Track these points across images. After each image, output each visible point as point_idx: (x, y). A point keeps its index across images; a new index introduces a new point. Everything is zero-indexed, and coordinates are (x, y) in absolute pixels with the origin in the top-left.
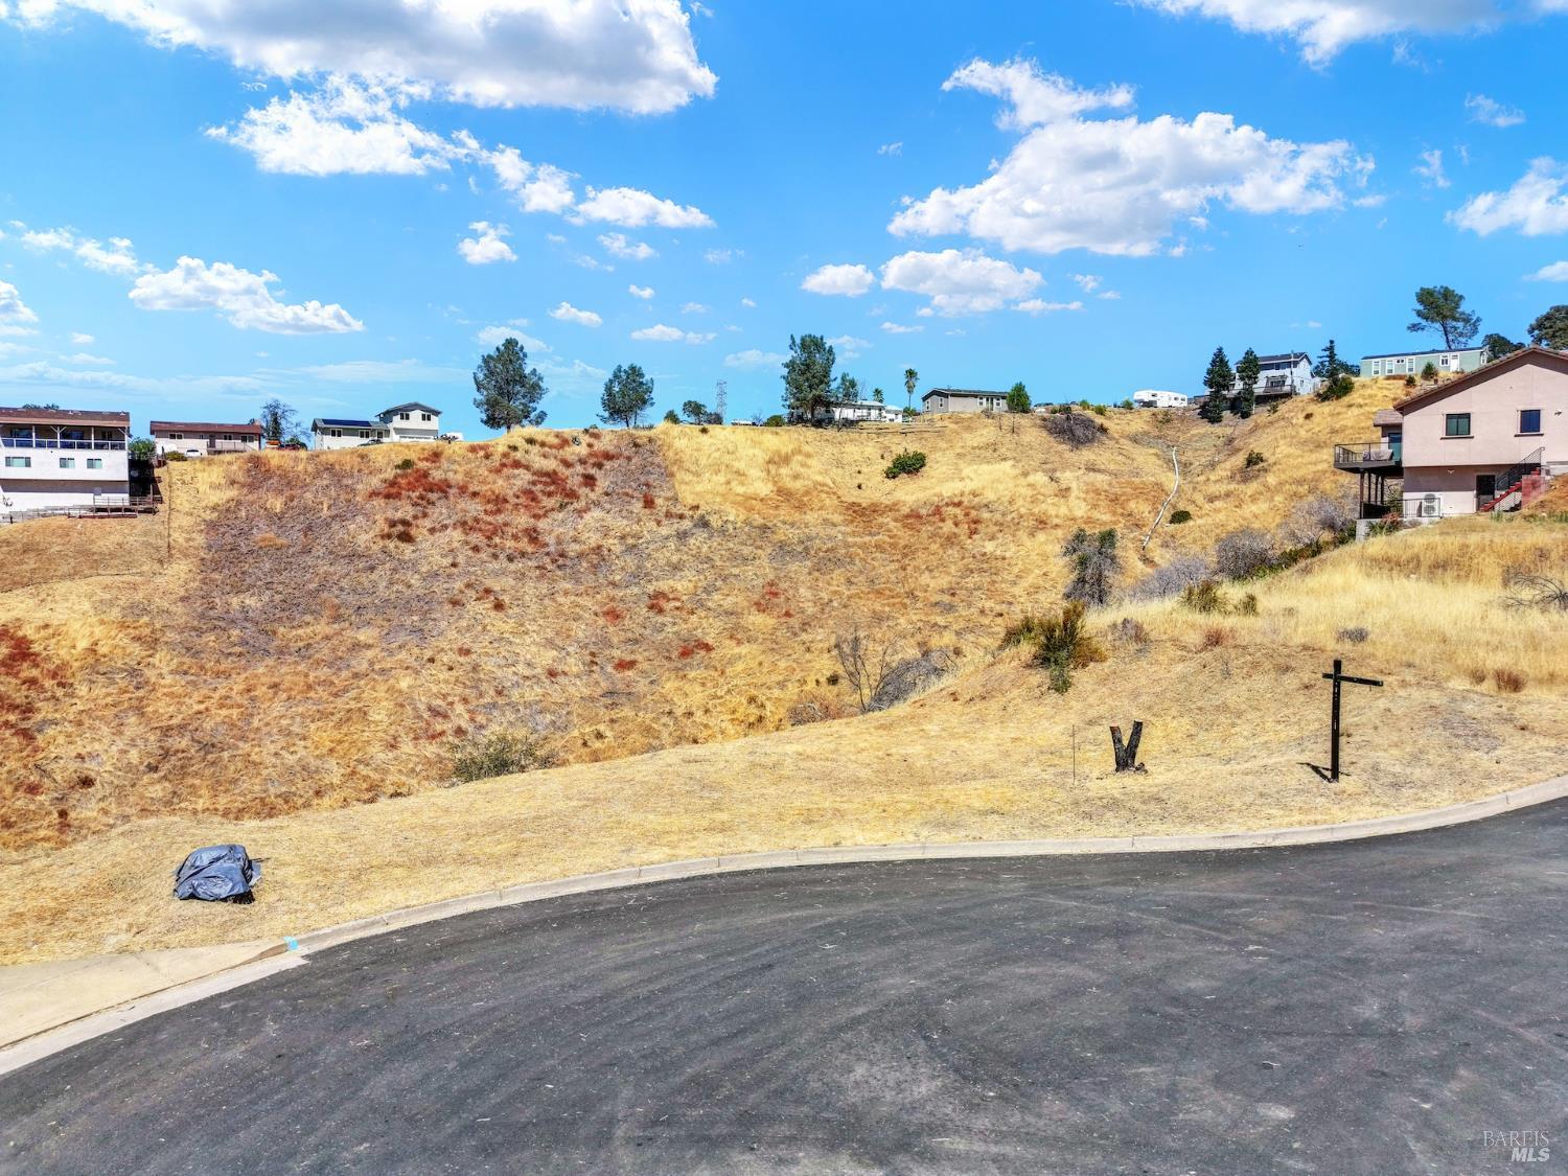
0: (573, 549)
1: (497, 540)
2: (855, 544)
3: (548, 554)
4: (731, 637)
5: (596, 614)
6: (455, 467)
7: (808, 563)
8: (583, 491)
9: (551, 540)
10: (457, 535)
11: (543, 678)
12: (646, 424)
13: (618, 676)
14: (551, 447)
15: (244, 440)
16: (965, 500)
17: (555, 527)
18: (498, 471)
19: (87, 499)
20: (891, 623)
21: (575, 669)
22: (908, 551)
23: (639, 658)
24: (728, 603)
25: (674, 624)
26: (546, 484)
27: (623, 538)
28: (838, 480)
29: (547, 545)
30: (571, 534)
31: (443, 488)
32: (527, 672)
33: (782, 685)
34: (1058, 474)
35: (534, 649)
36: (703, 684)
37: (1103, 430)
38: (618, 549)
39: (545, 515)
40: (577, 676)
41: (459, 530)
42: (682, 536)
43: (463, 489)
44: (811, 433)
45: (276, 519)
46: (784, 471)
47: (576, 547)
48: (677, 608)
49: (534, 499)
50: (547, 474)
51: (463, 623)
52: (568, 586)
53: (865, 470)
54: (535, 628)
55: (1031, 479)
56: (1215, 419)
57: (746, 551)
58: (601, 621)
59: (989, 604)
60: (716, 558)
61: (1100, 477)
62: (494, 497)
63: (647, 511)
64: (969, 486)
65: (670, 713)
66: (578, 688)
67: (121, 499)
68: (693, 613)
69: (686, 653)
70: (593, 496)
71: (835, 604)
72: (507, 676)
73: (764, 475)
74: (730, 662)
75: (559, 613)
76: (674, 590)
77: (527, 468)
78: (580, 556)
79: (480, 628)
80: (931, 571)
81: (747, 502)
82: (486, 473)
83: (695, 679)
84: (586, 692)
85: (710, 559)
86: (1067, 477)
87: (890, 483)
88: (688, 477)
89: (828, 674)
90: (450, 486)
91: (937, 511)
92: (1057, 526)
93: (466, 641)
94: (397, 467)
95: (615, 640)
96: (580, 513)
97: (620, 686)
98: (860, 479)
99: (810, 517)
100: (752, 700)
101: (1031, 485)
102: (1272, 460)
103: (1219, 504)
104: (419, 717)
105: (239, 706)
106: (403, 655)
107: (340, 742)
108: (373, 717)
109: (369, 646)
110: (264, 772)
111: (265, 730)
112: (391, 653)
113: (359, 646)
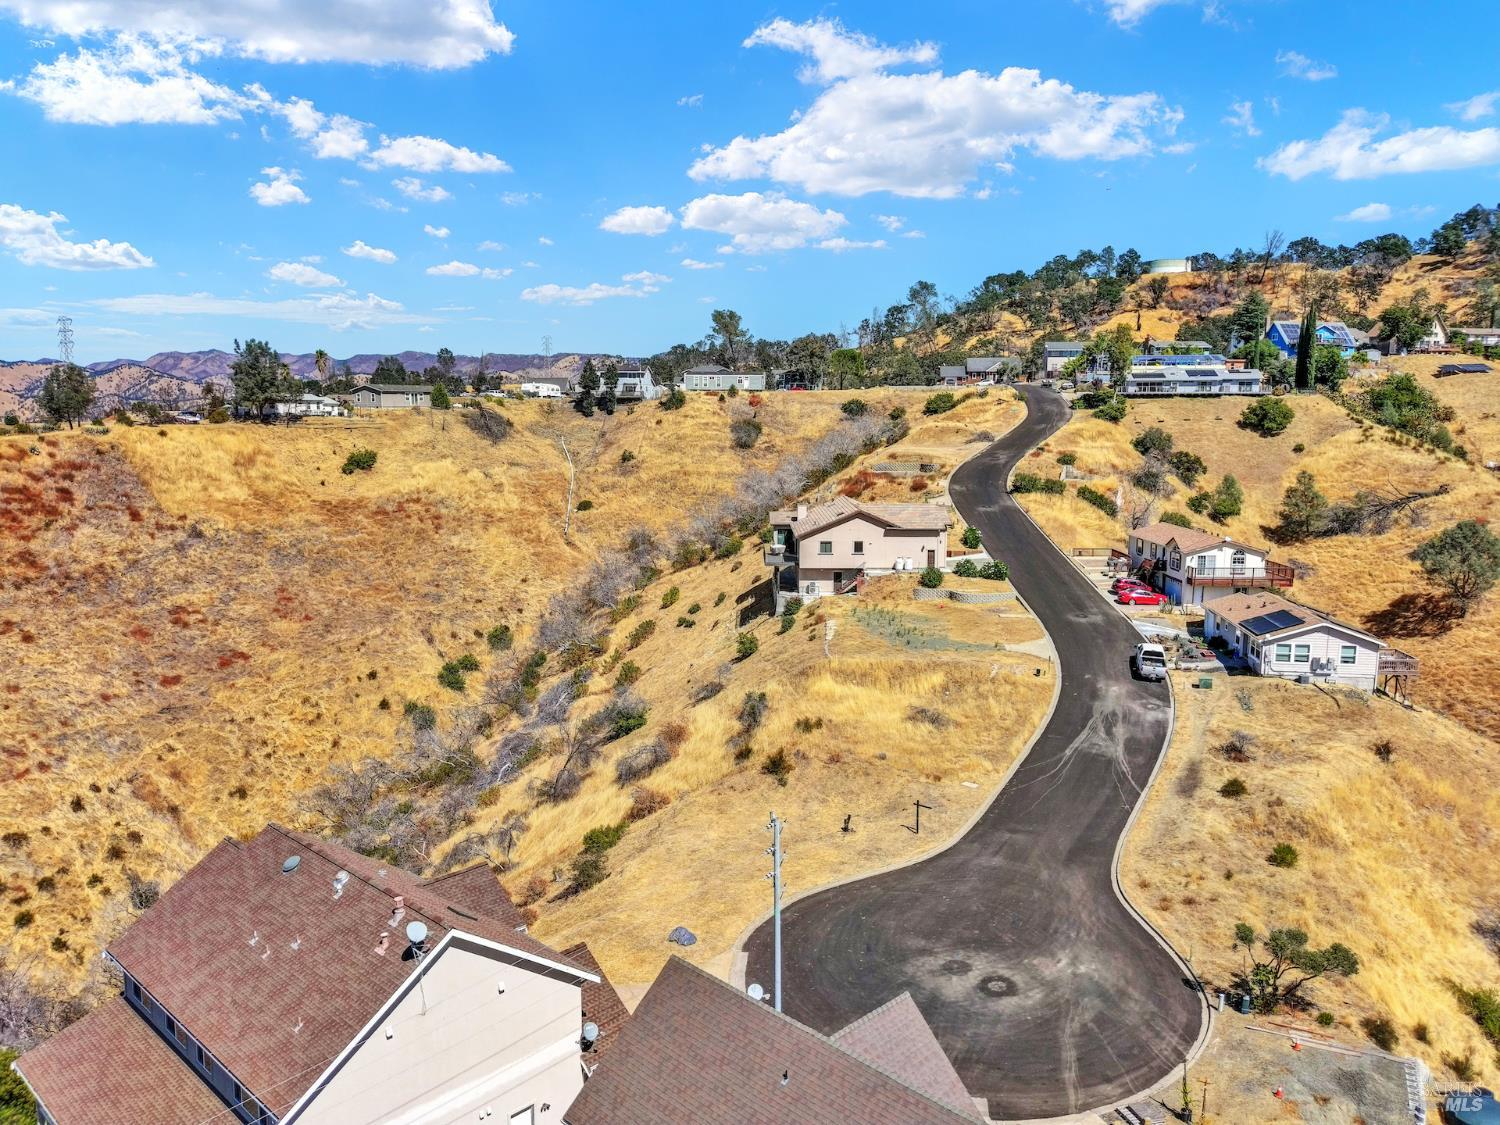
0: (76, 569)
2: (341, 543)
3: (52, 577)
4: (263, 645)
5: (125, 635)
7: (306, 566)
8: (64, 507)
9: (50, 563)
11: (98, 703)
13: (168, 691)
14: (9, 459)
16: (423, 496)
17: (49, 546)
20: (395, 616)
21: (124, 690)
22: (389, 548)
23: (181, 672)
24: (248, 610)
25: (204, 636)
26: (20, 501)
27: (121, 553)
28: (302, 477)
29: (47, 568)
30: (68, 553)
32: (82, 700)
33: (329, 683)
34: (492, 471)
35: (79, 676)
36: (255, 691)
37: (510, 424)
38: (121, 566)
39: (34, 537)
40: (129, 697)
42: (180, 548)
44: (261, 431)
46: (253, 473)
47: (75, 567)
48: (201, 621)
49: (14, 519)
50: (18, 490)
52: (85, 609)
53: (322, 466)
54: (72, 656)
55: (470, 476)
56: (588, 414)
57: (248, 558)
58: (132, 641)
59: (468, 592)
60: (221, 568)
61: (521, 471)
63: (136, 524)
64: (423, 483)
65: (232, 721)
66: (136, 709)
68: (217, 624)
69: (225, 664)
70: (75, 511)
71: (345, 604)
73: (235, 478)
74: (272, 668)
75: (90, 639)
76: (191, 604)
78: (85, 576)
79: (17, 662)
80: (413, 565)
81: (230, 506)
83: (244, 687)
84: (144, 710)
85: (214, 570)
86: (499, 473)
87: (349, 479)
88: (165, 486)
89: (368, 672)
91: (400, 508)
92: (501, 520)
95: (152, 658)
96: (70, 529)
97: (175, 702)
98: (320, 477)
99: (292, 519)
100: (306, 701)
101: (472, 482)
102: (640, 458)
103: (609, 494)
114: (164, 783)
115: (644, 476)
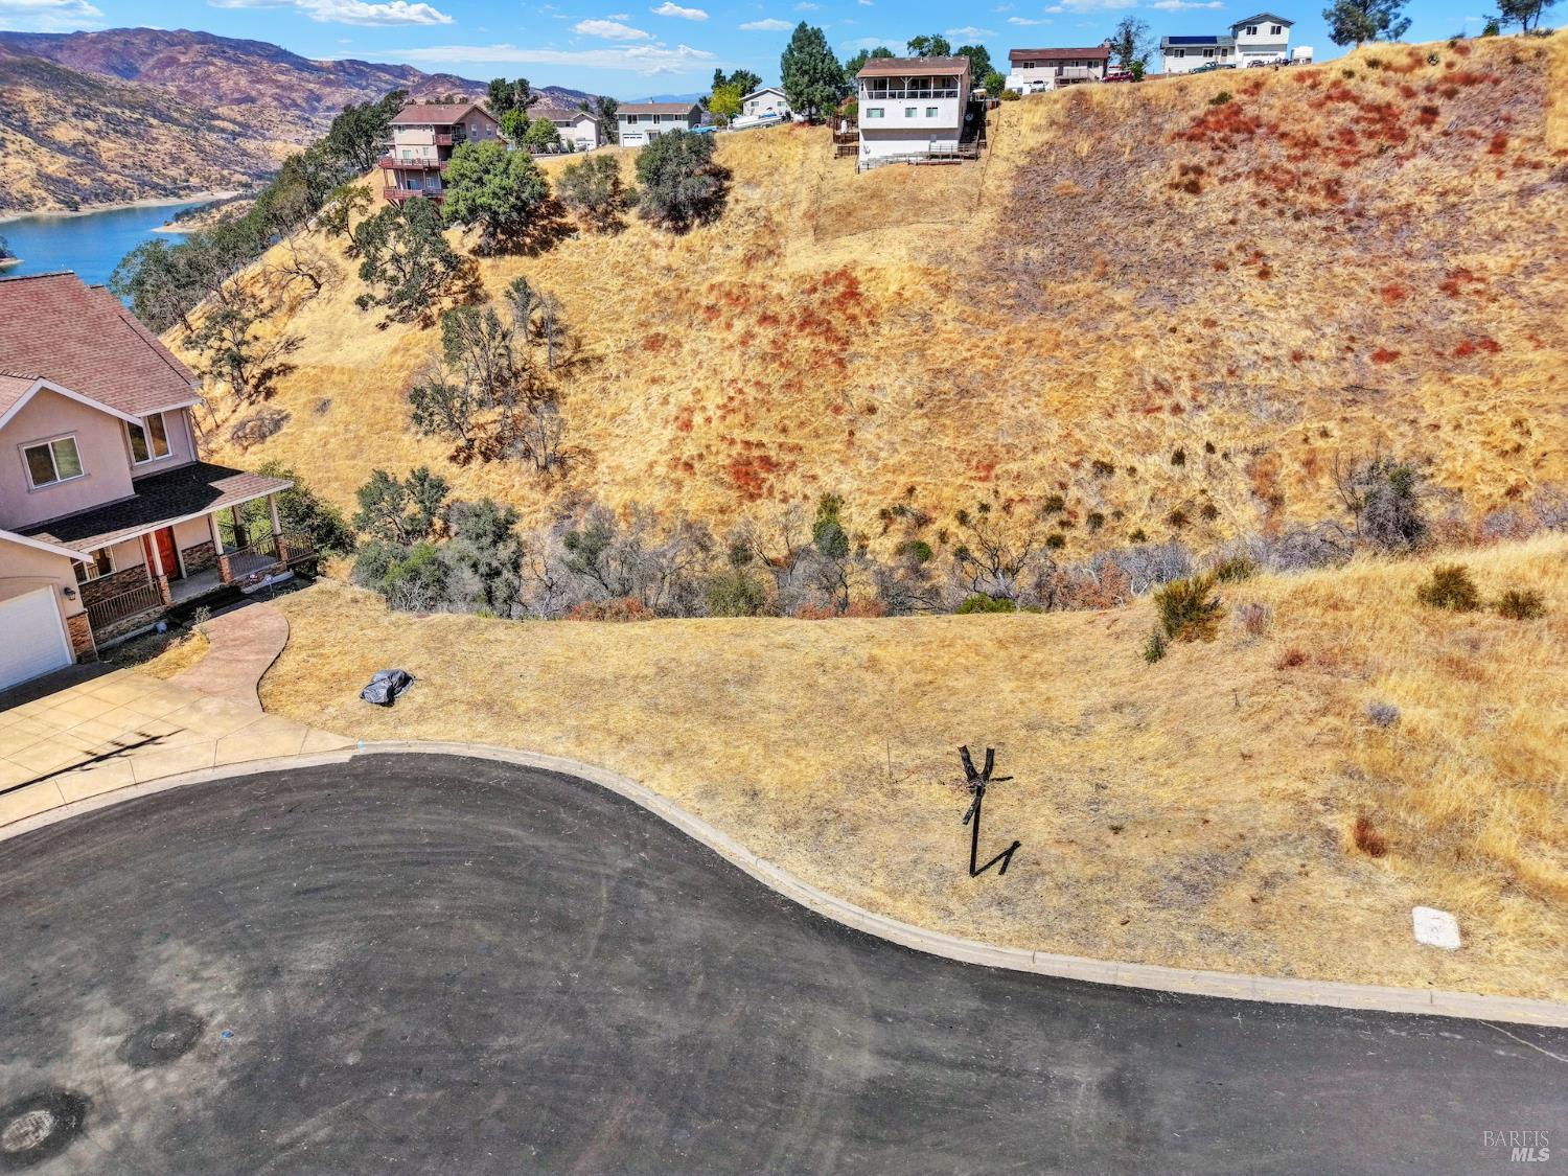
0: (1376, 206)
1: (1290, 193)
3: (1343, 212)
4: (1531, 338)
5: (1373, 291)
6: (1274, 101)
8: (1417, 131)
9: (1352, 194)
10: (1248, 186)
11: (1285, 360)
13: (1374, 367)
14: (1396, 70)
15: (1089, 66)
17: (1360, 180)
18: (1320, 105)
21: (1325, 354)
23: (1405, 349)
24: (1549, 290)
25: (1466, 312)
26: (1372, 121)
27: (1444, 194)
29: (1346, 200)
30: (1380, 188)
31: (1252, 127)
35: (1286, 326)
36: (1466, 394)
38: (1430, 209)
39: (1356, 163)
41: (1253, 179)
42: (1526, 193)
43: (1273, 128)
47: (1381, 204)
48: (1477, 292)
49: (1350, 142)
50: (1378, 109)
51: (1221, 290)
52: (1352, 253)
54: (1296, 302)
58: (1377, 300)
62: (1304, 139)
63: (1492, 158)
65: (1413, 421)
66: (1322, 377)
68: (1494, 300)
69: (1464, 351)
70: (1425, 137)
72: (1246, 355)
74: (1515, 371)
75: (1330, 287)
76: (1483, 268)
77: (1355, 100)
78: (1383, 215)
79: (1235, 297)
82: (1306, 108)
83: (1459, 385)
84: (1329, 381)
85: (1548, 229)
90: (1259, 126)
93: (1214, 311)
94: (1212, 101)
95: (1385, 325)
96: (1400, 159)
97: (1370, 381)
100: (1518, 423)
104: (1143, 389)
105: (998, 357)
106: (1148, 322)
107: (1066, 404)
108: (1101, 383)
109: (1121, 309)
110: (1000, 422)
111: (1011, 382)
112: (1138, 318)
113: (1112, 308)
114: (1289, 468)
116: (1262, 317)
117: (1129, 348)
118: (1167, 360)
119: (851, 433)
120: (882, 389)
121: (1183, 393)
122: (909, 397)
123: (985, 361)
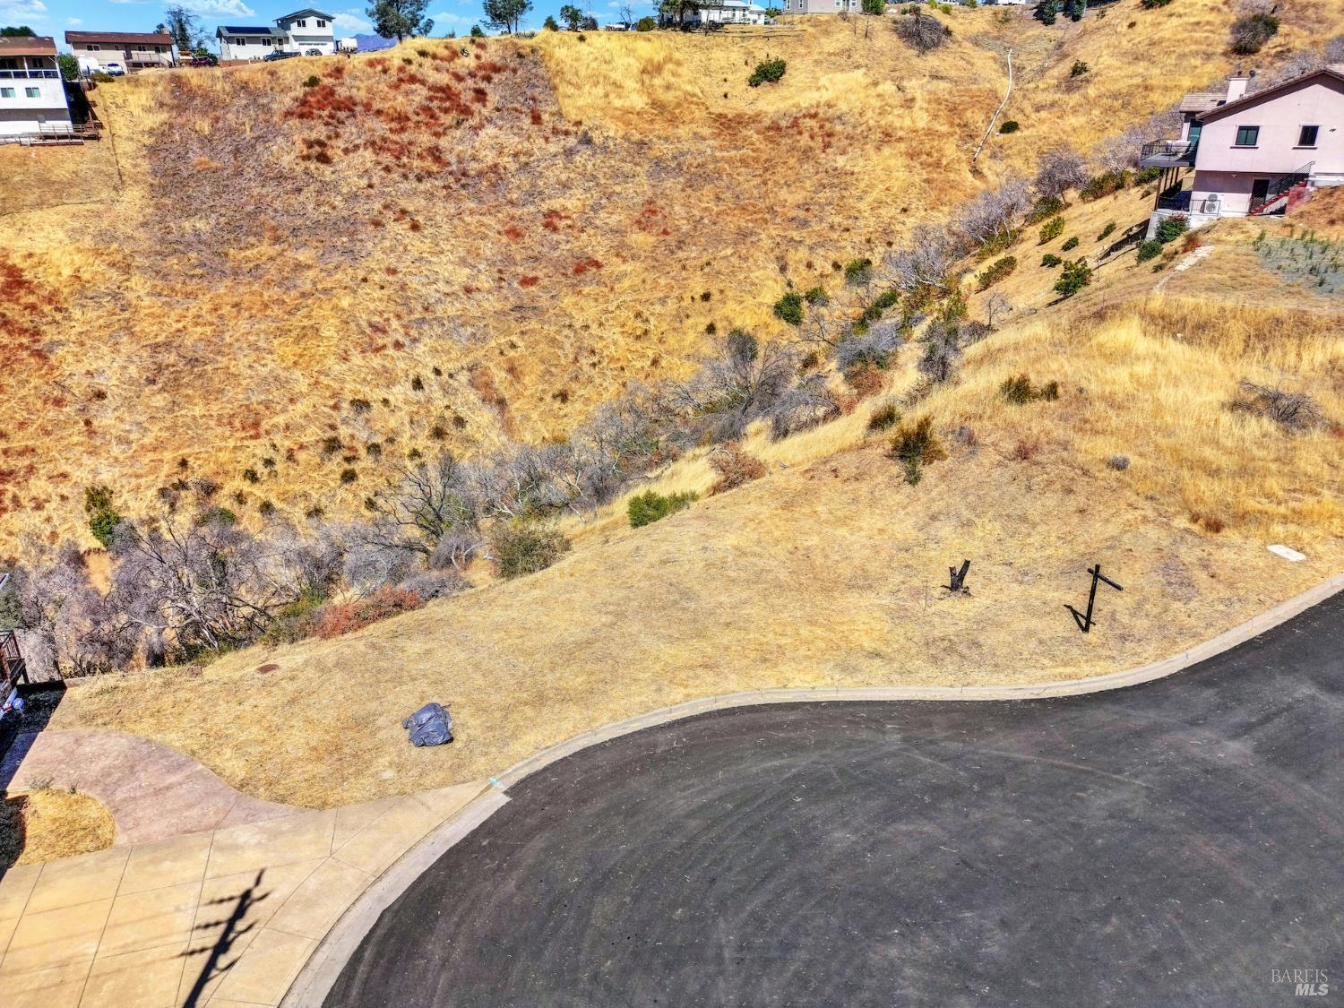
0: (473, 167)
1: (405, 160)
2: (723, 159)
3: (451, 173)
4: (618, 255)
5: (499, 233)
6: (358, 83)
7: (681, 179)
8: (476, 107)
9: (453, 159)
10: (368, 155)
11: (460, 294)
12: (528, 32)
13: (524, 291)
14: (442, 59)
15: (158, 50)
16: (821, 111)
17: (455, 144)
18: (396, 87)
19: (32, 127)
20: (754, 239)
21: (486, 285)
22: (769, 166)
23: (540, 274)
24: (613, 220)
25: (568, 242)
26: (441, 99)
27: (516, 155)
28: (707, 88)
29: (449, 164)
30: (470, 152)
31: (349, 105)
32: (447, 289)
33: (663, 301)
34: (905, 83)
35: (450, 267)
36: (596, 300)
37: (948, 32)
38: (512, 167)
39: (445, 134)
40: (489, 292)
41: (370, 149)
42: (569, 153)
43: (368, 107)
44: (679, 38)
45: (206, 141)
46: (657, 81)
47: (474, 165)
48: (569, 227)
49: (432, 117)
50: (441, 89)
51: (387, 243)
52: (472, 205)
53: (730, 77)
54: (449, 247)
55: (880, 89)
56: (1049, 21)
57: (627, 167)
58: (505, 239)
59: (837, 219)
60: (600, 176)
61: (942, 85)
62: (396, 115)
63: (536, 127)
64: (826, 96)
65: (570, 326)
66: (492, 303)
67: (64, 126)
68: (583, 231)
69: (579, 270)
70: (485, 112)
71: (706, 221)
72: (431, 293)
73: (638, 86)
74: (618, 279)
75: (468, 233)
76: (565, 209)
77: (423, 82)
78: (480, 174)
79: (401, 248)
80: (789, 186)
81: (625, 115)
82: (386, 89)
83: (589, 295)
84: (498, 306)
85: (594, 177)
86: (914, 86)
87: (753, 91)
88: (570, 90)
89: (702, 292)
90: (355, 104)
91: (795, 123)
92: (900, 139)
93: (391, 261)
94: (305, 84)
95: (518, 257)
96: (476, 129)
97: (526, 301)
98: (726, 88)
99: (683, 131)
100: (638, 315)
101: (879, 96)
102: (1094, 71)
103: (1043, 114)
104: (363, 333)
105: (212, 324)
106: (339, 276)
107: (301, 356)
108: (325, 333)
109: (309, 267)
110: (244, 383)
111: (237, 345)
112: (330, 274)
113: (299, 267)
114: (499, 376)
115: (1092, 91)
116: (430, 262)
117: (335, 300)
118: (372, 307)
119: (88, 423)
120: (101, 372)
121: (396, 330)
122: (136, 376)
123: (199, 329)
